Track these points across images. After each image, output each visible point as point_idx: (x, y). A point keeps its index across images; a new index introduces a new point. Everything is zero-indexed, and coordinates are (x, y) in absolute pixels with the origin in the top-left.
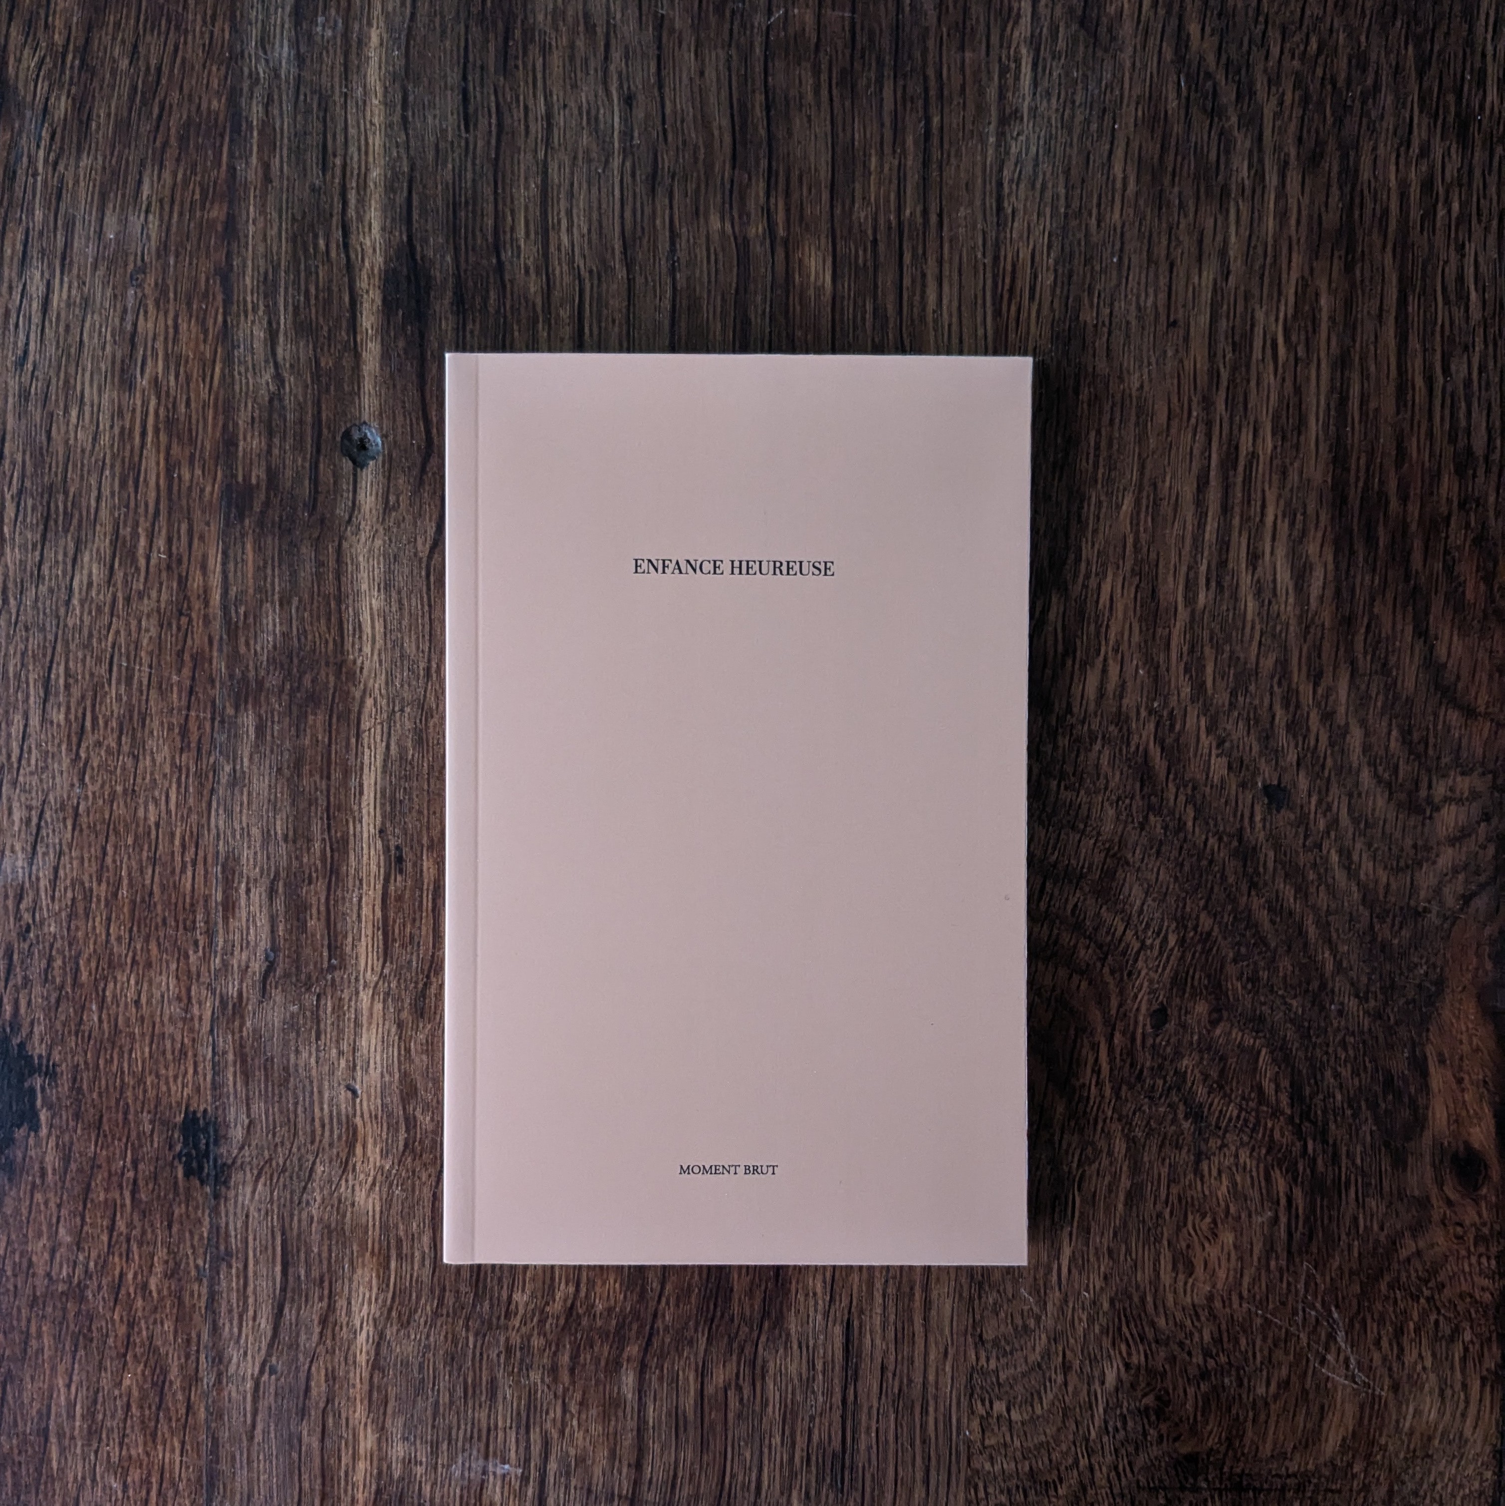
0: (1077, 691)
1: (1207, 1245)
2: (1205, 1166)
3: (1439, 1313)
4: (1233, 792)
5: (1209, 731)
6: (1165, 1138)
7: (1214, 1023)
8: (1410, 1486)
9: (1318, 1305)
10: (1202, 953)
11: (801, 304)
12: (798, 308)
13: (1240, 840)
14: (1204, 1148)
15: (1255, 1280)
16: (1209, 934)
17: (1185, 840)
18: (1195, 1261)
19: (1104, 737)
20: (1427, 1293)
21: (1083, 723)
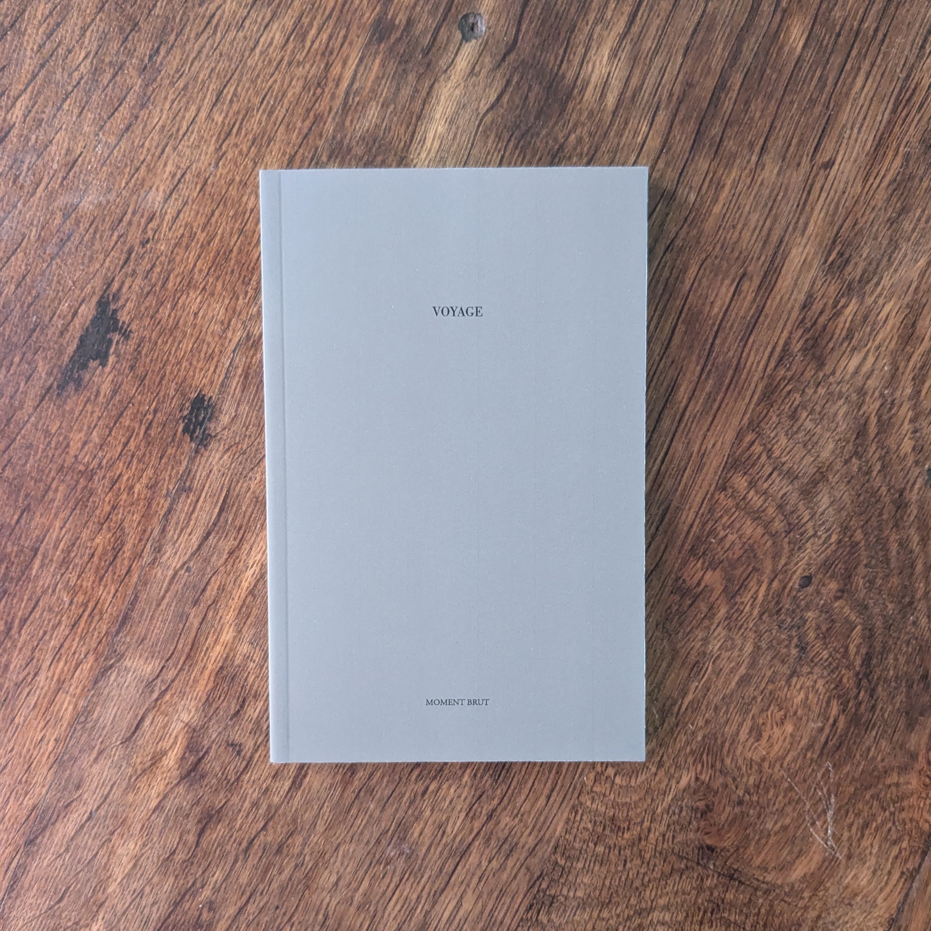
0: (843, 364)
1: (775, 727)
2: (794, 680)
3: (894, 823)
4: (909, 465)
5: (912, 421)
6: (777, 654)
7: (837, 598)
8: (832, 917)
9: (825, 790)
10: (848, 553)
11: (777, 54)
12: (774, 55)
13: (901, 495)
14: (798, 670)
15: (795, 760)
16: (857, 544)
17: (868, 481)
18: (764, 734)
19: (847, 398)
20: (892, 809)
21: (839, 383)
